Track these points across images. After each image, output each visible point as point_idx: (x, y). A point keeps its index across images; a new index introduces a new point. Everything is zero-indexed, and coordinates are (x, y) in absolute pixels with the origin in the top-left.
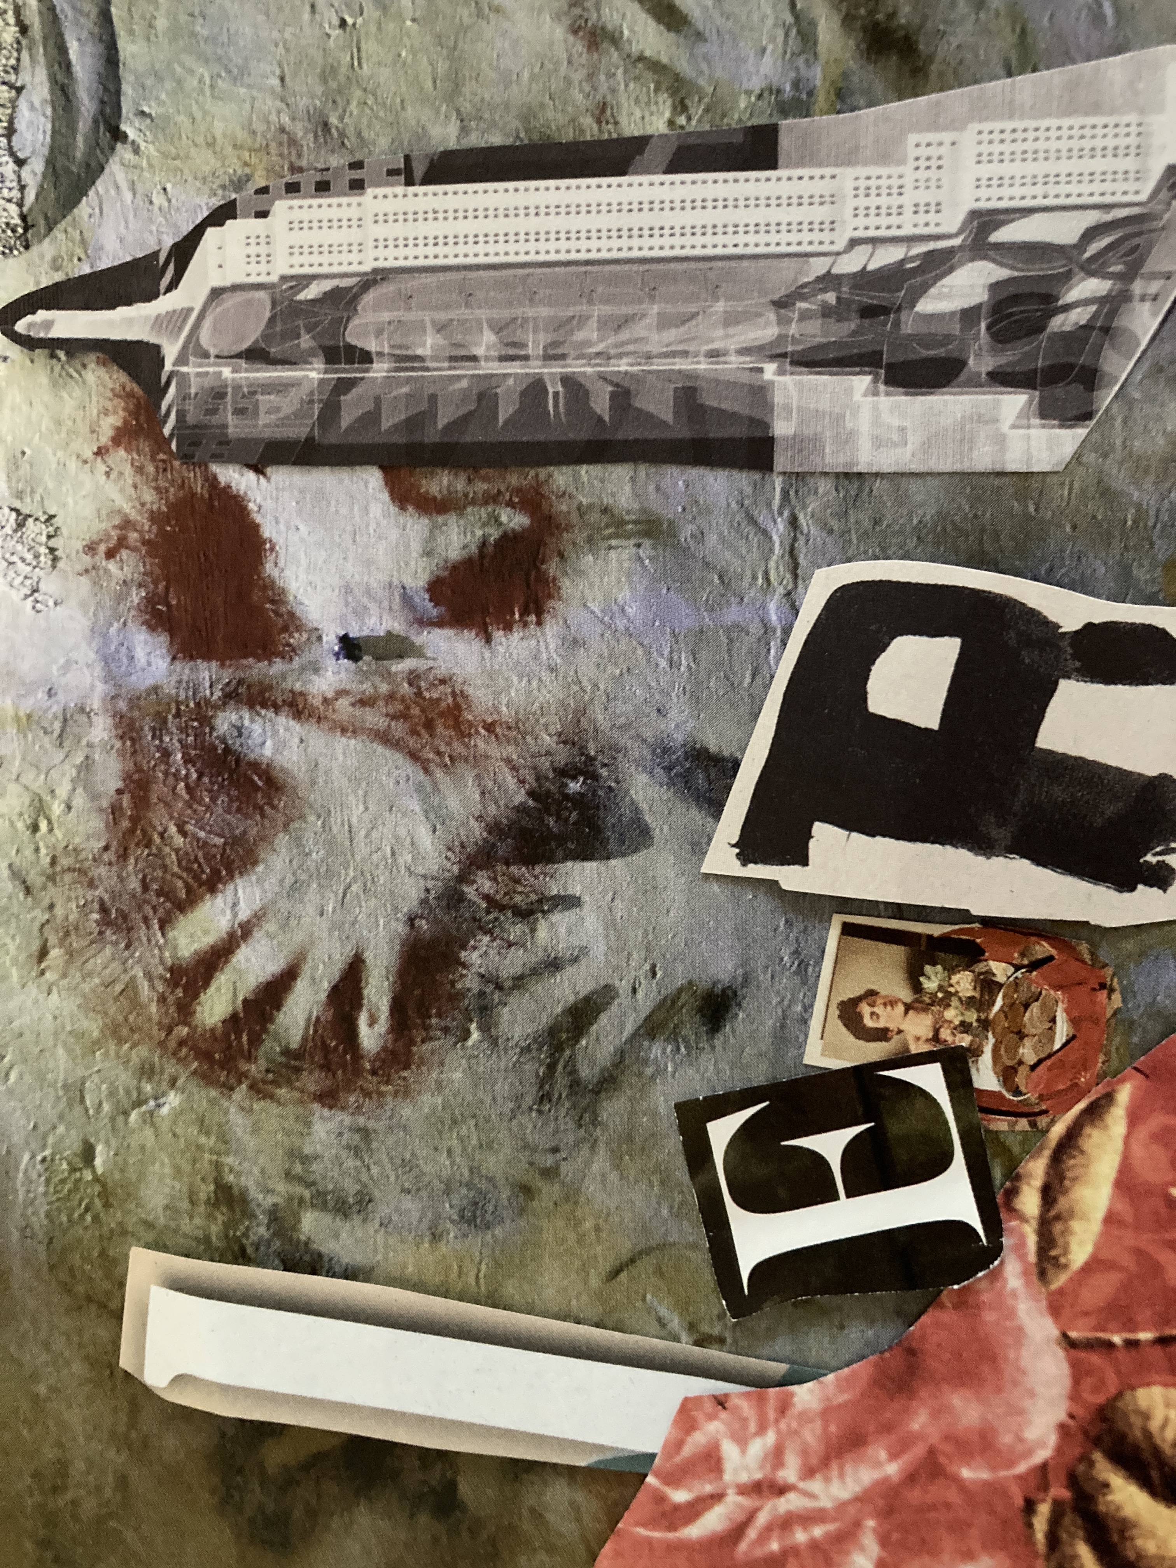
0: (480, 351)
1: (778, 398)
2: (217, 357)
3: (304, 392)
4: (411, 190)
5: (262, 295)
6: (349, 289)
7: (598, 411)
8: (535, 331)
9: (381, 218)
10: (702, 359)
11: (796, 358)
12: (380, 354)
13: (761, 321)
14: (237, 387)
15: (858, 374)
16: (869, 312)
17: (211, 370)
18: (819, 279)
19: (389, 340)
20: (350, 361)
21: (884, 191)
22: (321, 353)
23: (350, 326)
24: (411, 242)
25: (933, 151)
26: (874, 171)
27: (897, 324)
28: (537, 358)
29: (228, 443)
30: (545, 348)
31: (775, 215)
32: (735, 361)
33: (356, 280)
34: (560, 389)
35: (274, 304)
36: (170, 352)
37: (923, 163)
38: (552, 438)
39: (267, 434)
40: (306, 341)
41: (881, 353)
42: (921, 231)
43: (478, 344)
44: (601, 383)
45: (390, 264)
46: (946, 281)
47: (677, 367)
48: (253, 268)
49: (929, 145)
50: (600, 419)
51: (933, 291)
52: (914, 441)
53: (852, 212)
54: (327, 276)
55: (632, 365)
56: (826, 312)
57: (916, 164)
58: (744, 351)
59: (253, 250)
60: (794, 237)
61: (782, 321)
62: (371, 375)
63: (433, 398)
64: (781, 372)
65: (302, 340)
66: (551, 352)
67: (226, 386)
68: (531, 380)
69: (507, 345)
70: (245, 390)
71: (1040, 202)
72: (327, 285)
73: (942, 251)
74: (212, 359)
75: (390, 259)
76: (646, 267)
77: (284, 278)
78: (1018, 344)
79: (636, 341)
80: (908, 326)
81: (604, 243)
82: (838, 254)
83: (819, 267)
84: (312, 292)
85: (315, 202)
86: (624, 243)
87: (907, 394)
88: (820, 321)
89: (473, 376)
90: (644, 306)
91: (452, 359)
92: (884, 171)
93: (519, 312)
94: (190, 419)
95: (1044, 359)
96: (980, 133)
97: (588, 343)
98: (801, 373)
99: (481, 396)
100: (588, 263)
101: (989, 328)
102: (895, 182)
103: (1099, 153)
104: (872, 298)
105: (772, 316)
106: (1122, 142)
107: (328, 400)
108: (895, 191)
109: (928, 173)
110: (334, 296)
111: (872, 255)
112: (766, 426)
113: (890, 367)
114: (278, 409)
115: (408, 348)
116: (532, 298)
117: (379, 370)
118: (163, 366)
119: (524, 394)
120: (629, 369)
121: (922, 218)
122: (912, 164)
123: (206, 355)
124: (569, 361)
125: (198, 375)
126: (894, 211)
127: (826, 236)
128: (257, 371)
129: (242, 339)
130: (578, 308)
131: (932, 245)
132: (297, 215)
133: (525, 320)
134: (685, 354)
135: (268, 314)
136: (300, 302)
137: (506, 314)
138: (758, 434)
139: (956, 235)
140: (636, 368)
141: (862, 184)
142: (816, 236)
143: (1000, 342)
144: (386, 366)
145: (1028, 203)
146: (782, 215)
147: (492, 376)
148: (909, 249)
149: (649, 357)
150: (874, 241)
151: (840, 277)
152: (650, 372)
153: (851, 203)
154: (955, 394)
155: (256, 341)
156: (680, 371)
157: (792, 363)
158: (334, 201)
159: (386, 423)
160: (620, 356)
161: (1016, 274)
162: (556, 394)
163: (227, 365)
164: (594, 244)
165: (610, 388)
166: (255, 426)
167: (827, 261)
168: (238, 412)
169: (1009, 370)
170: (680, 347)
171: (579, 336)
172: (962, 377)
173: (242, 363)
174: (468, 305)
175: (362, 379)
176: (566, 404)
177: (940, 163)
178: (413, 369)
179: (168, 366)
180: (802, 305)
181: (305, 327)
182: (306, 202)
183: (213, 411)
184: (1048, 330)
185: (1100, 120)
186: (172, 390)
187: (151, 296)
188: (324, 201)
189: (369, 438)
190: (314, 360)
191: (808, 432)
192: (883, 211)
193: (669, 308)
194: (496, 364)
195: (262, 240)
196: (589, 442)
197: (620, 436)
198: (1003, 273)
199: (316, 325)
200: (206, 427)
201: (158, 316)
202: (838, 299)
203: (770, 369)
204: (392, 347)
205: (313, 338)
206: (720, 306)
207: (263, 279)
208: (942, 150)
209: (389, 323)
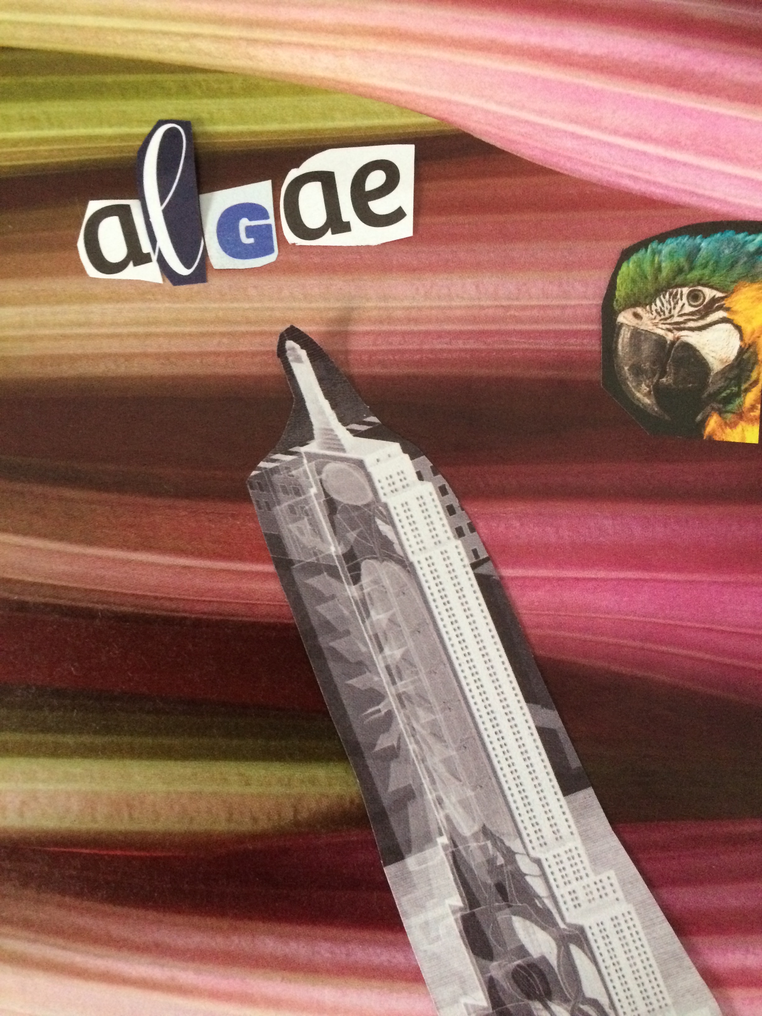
0: (387, 651)
1: (428, 852)
2: (321, 481)
3: (321, 546)
4: (469, 569)
5: (370, 496)
6: (394, 551)
7: (379, 742)
8: (413, 682)
9: (445, 556)
10: (434, 795)
11: (457, 853)
12: (362, 588)
13: (471, 823)
14: (306, 501)
15: (461, 896)
16: (500, 888)
17: (311, 479)
18: (509, 849)
19: (372, 590)
20: (350, 570)
21: (575, 868)
22: (349, 548)
23: (371, 561)
24: (437, 581)
25: (609, 889)
26: (585, 858)
27: (500, 909)
28: (397, 690)
29: (270, 509)
30: (404, 693)
31: (537, 806)
32: (440, 816)
33: (401, 554)
34: (383, 713)
35: (368, 505)
36: (312, 447)
37: (600, 885)
38: (351, 718)
39: (285, 533)
40: (352, 535)
41: (480, 906)
42: (560, 901)
43: (391, 649)
44: (396, 736)
45: (420, 573)
46: (536, 929)
47: (424, 781)
48: (385, 483)
49: (612, 885)
50: (375, 745)
51: (528, 923)
52: (435, 948)
53: (556, 854)
54: (397, 533)
55: (414, 752)
56: (491, 861)
57: (598, 882)
58: (448, 818)
59: (396, 478)
60: (528, 823)
61: (475, 836)
62: (347, 586)
63: (348, 633)
64: (445, 848)
65: (352, 533)
66: (403, 697)
67: (304, 494)
68: (382, 692)
69: (397, 667)
70: (307, 507)
71: (602, 966)
72: (391, 536)
73: (553, 918)
74: (318, 477)
75: (423, 571)
76: (477, 738)
77: (385, 506)
78: (515, 987)
79: (430, 748)
80: (501, 916)
81: (481, 705)
82: (528, 855)
83: (515, 845)
84: (384, 528)
85: (440, 509)
86: (486, 718)
87: (460, 932)
88: (484, 859)
89: (370, 653)
90: (452, 745)
91: (376, 636)
92: (587, 863)
93: (420, 666)
94: (276, 478)
95: (512, 1007)
96: (629, 913)
97: (417, 719)
98: (449, 861)
99: (360, 663)
100: (465, 698)
101: (519, 966)
102: (583, 873)
103: (642, 989)
104: (510, 887)
105: (476, 828)
106: (653, 999)
107: (321, 565)
108: (578, 875)
109: (595, 892)
110: (386, 544)
111: (535, 876)
112: (410, 851)
113: (473, 915)
114: (302, 533)
115: (372, 604)
116: (431, 673)
117: (352, 591)
118: (302, 446)
119: (372, 690)
120: (412, 751)
121: (568, 898)
122: (597, 879)
123: (319, 473)
124: (402, 711)
125: (305, 472)
126: (566, 879)
127: (536, 843)
128: (322, 510)
129: (339, 493)
130: (436, 704)
131: (554, 911)
132: (428, 499)
133: (417, 673)
134: (433, 782)
135: (360, 503)
136: (375, 522)
137: (416, 660)
138: (403, 848)
139: (565, 923)
140: (413, 755)
141: (575, 853)
142: (533, 837)
143: (513, 977)
144: (356, 594)
145: (599, 959)
146: (538, 810)
147: (375, 665)
148: (547, 897)
149: (423, 760)
150: (544, 875)
151: (514, 862)
152: (414, 764)
153: (561, 851)
154: (472, 962)
155: (340, 503)
156: (422, 784)
157: (453, 853)
158: (445, 521)
159: (321, 609)
160: (417, 742)
161: (556, 969)
162: (379, 711)
163: (318, 490)
164: (478, 699)
165: (395, 743)
166: (287, 524)
167: (521, 850)
168: (291, 509)
169: (498, 988)
170: (436, 777)
171: (421, 712)
172: (484, 962)
173: (323, 498)
174: (413, 633)
175: (342, 582)
176: (375, 719)
177: (604, 896)
178: (360, 613)
179: (303, 449)
180: (489, 844)
181: (361, 532)
182: (438, 502)
183: (286, 492)
184: (530, 1002)
185: (661, 981)
186: (289, 458)
187: (343, 420)
188: (442, 515)
189: (307, 601)
190: (342, 545)
191: (416, 880)
192: (564, 873)
193: (457, 761)
194: (383, 665)
195: (404, 483)
196: (357, 743)
197: (369, 762)
198: (553, 960)
199: (365, 538)
200: (275, 491)
201: (332, 430)
202: (502, 866)
203: (443, 840)
204: (369, 594)
205: (356, 539)
206: (470, 793)
207: (381, 492)
208: (611, 895)
209: (383, 586)
